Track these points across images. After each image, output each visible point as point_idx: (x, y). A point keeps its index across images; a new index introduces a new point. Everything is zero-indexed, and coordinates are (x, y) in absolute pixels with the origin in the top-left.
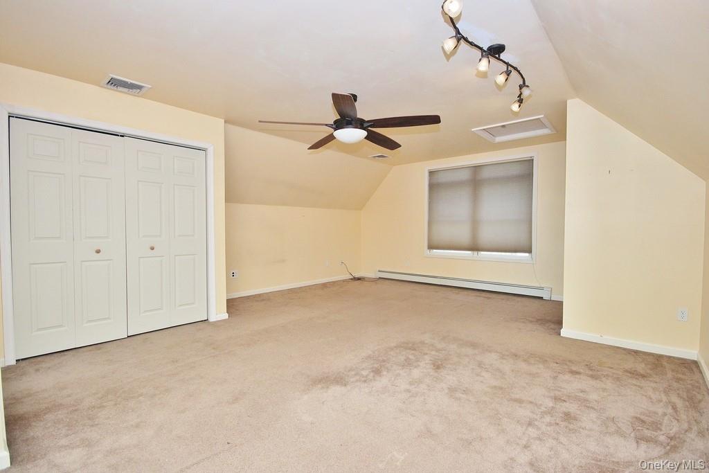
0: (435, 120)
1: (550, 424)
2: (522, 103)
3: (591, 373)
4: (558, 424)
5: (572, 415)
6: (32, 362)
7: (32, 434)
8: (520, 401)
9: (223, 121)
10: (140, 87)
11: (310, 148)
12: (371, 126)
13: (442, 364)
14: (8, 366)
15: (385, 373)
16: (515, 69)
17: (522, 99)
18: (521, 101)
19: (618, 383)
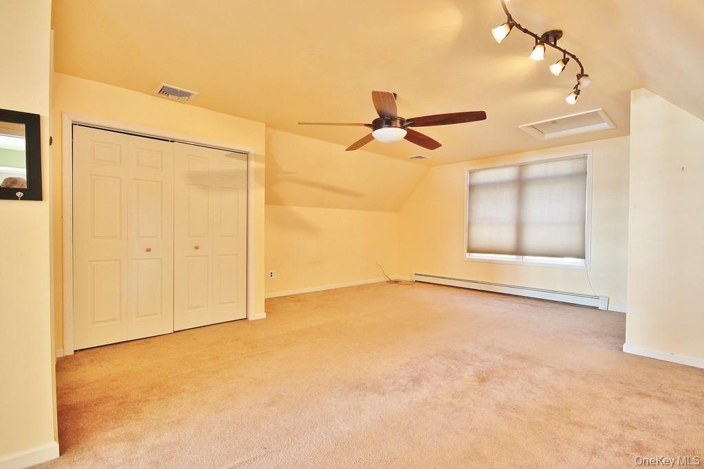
0: (480, 116)
1: (618, 455)
2: (578, 94)
3: (663, 396)
4: (628, 455)
5: (645, 445)
6: (88, 353)
7: (82, 425)
8: (580, 425)
9: (264, 125)
10: (188, 95)
11: (347, 150)
12: (411, 125)
13: (487, 377)
14: (66, 356)
15: (425, 383)
16: (574, 57)
17: (580, 91)
18: (577, 93)
19: (696, 409)
